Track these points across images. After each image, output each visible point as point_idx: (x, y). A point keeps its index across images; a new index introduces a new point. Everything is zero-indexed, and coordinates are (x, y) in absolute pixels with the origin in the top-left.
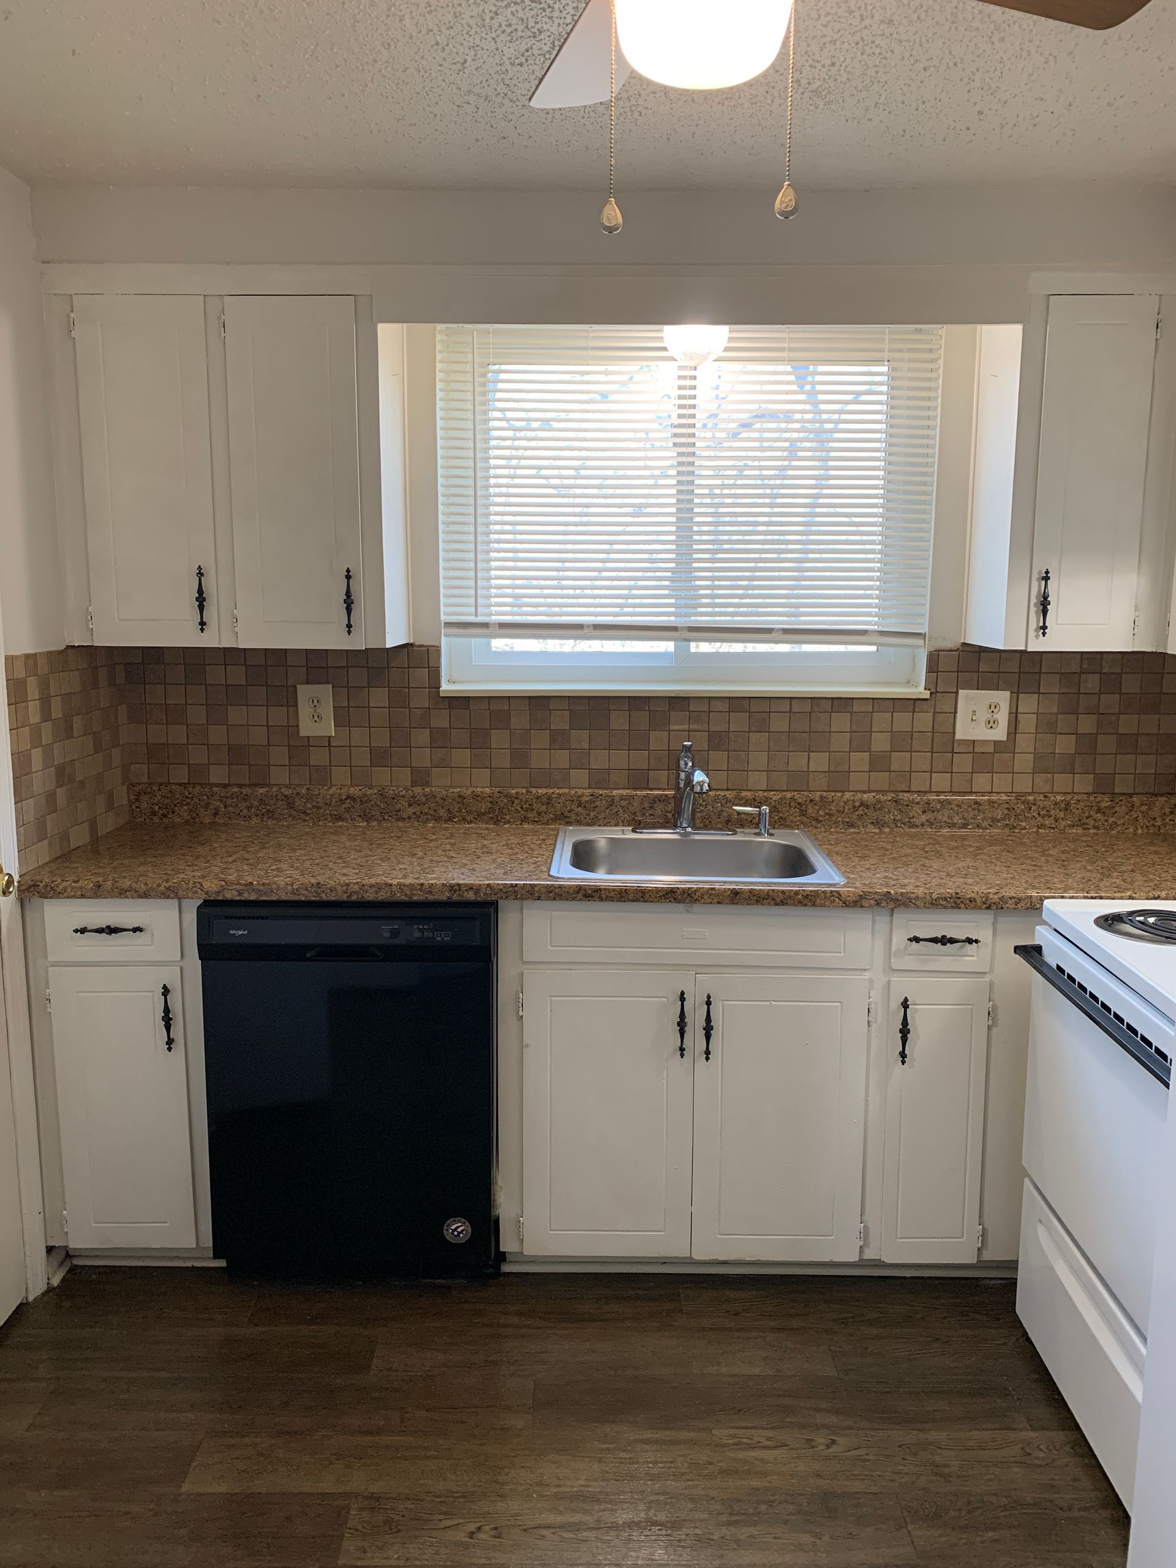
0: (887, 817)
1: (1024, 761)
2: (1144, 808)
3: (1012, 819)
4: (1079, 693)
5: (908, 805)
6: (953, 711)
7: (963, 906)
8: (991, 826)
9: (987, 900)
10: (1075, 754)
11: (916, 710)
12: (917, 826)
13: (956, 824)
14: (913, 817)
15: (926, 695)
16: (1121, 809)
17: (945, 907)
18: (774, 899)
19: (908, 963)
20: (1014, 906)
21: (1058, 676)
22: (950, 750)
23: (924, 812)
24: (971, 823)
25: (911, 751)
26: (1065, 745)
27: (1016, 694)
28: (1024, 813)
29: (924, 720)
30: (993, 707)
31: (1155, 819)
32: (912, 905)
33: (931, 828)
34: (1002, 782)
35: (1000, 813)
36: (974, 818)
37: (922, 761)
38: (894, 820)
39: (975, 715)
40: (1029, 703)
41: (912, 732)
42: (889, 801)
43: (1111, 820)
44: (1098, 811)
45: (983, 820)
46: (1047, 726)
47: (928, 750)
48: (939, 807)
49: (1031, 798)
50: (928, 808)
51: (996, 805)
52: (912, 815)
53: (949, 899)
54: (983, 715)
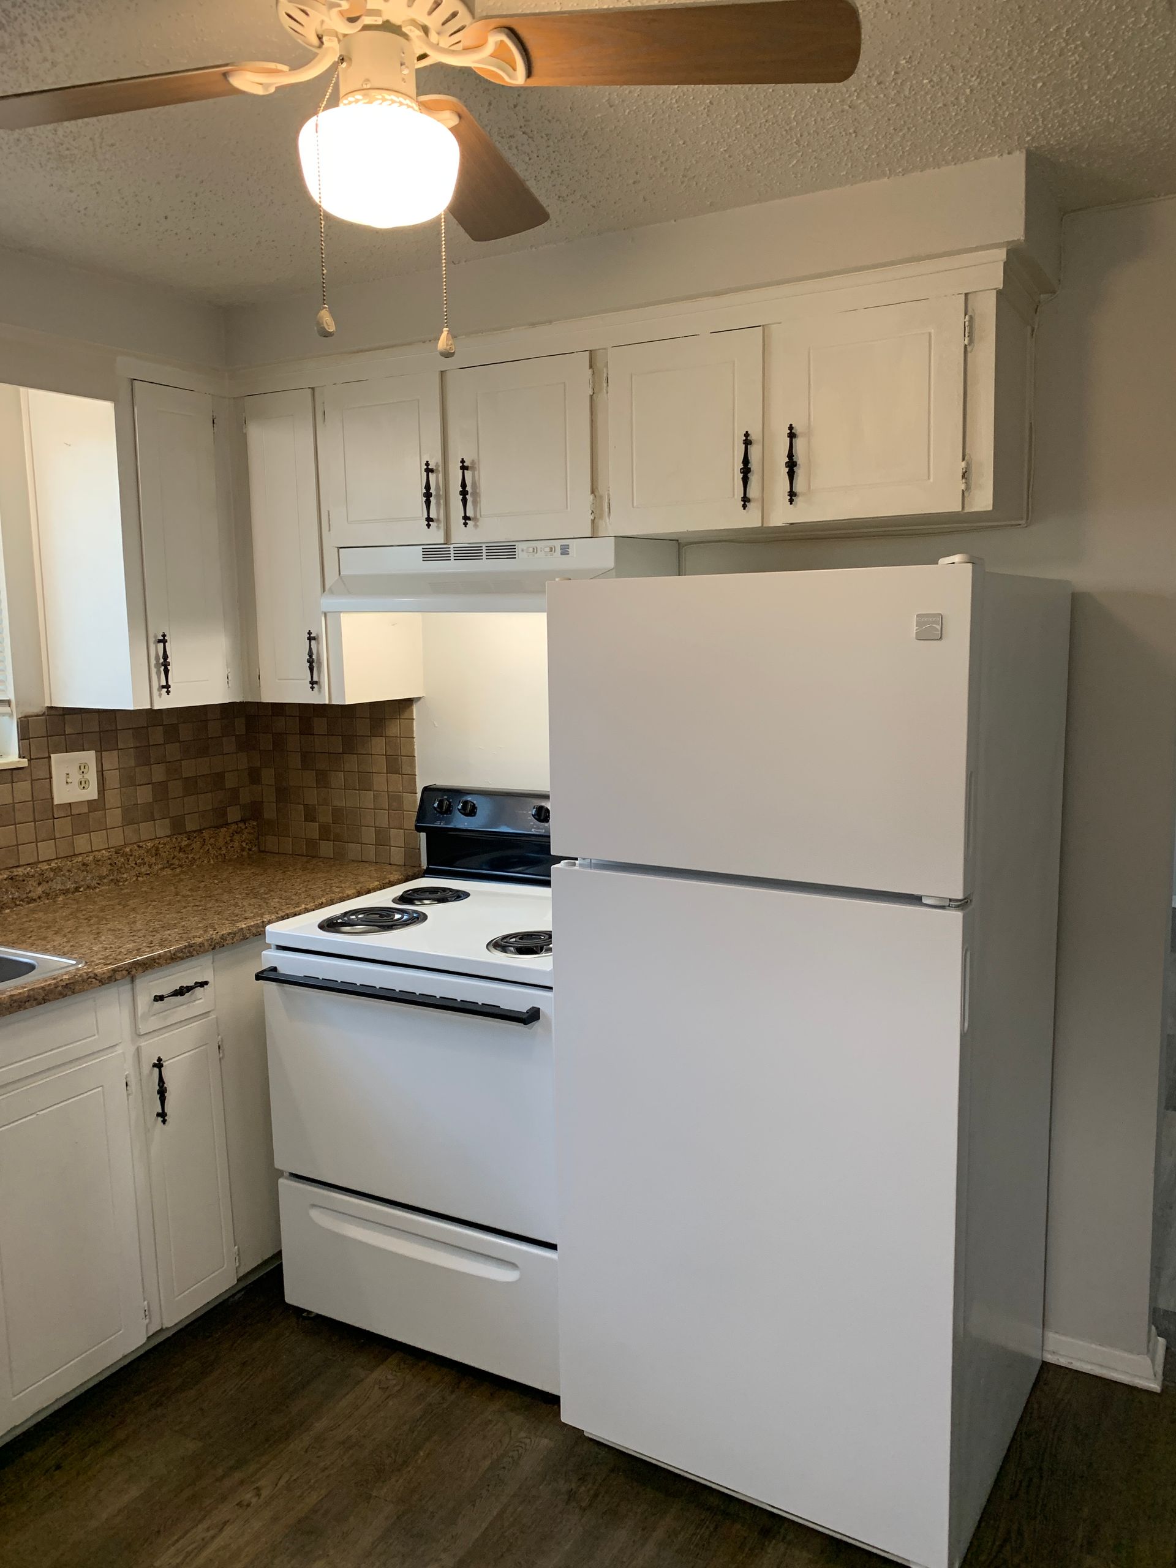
0: (5, 897)
1: (114, 816)
2: (212, 840)
3: (116, 873)
4: (149, 746)
5: (24, 881)
6: (48, 776)
7: (195, 953)
8: (98, 884)
9: (212, 942)
10: (153, 802)
11: (15, 780)
12: (35, 900)
13: (69, 889)
14: (30, 891)
15: (24, 763)
16: (196, 845)
17: (182, 959)
18: (36, 999)
19: (153, 1023)
20: (231, 941)
21: (131, 731)
22: (51, 816)
23: (39, 884)
24: (82, 886)
25: (15, 824)
26: (144, 795)
27: (99, 752)
28: (124, 865)
29: (23, 788)
30: (83, 768)
31: (220, 849)
32: (157, 965)
33: (48, 899)
34: (98, 840)
35: (105, 870)
36: (84, 880)
37: (26, 831)
38: (13, 899)
39: (68, 778)
40: (112, 760)
41: (14, 803)
42: (6, 880)
43: (190, 856)
44: (181, 850)
45: (92, 880)
46: (129, 781)
47: (30, 820)
48: (52, 876)
49: (128, 850)
50: (43, 879)
51: (100, 863)
52: (28, 890)
53: (184, 950)
54: (76, 777)
